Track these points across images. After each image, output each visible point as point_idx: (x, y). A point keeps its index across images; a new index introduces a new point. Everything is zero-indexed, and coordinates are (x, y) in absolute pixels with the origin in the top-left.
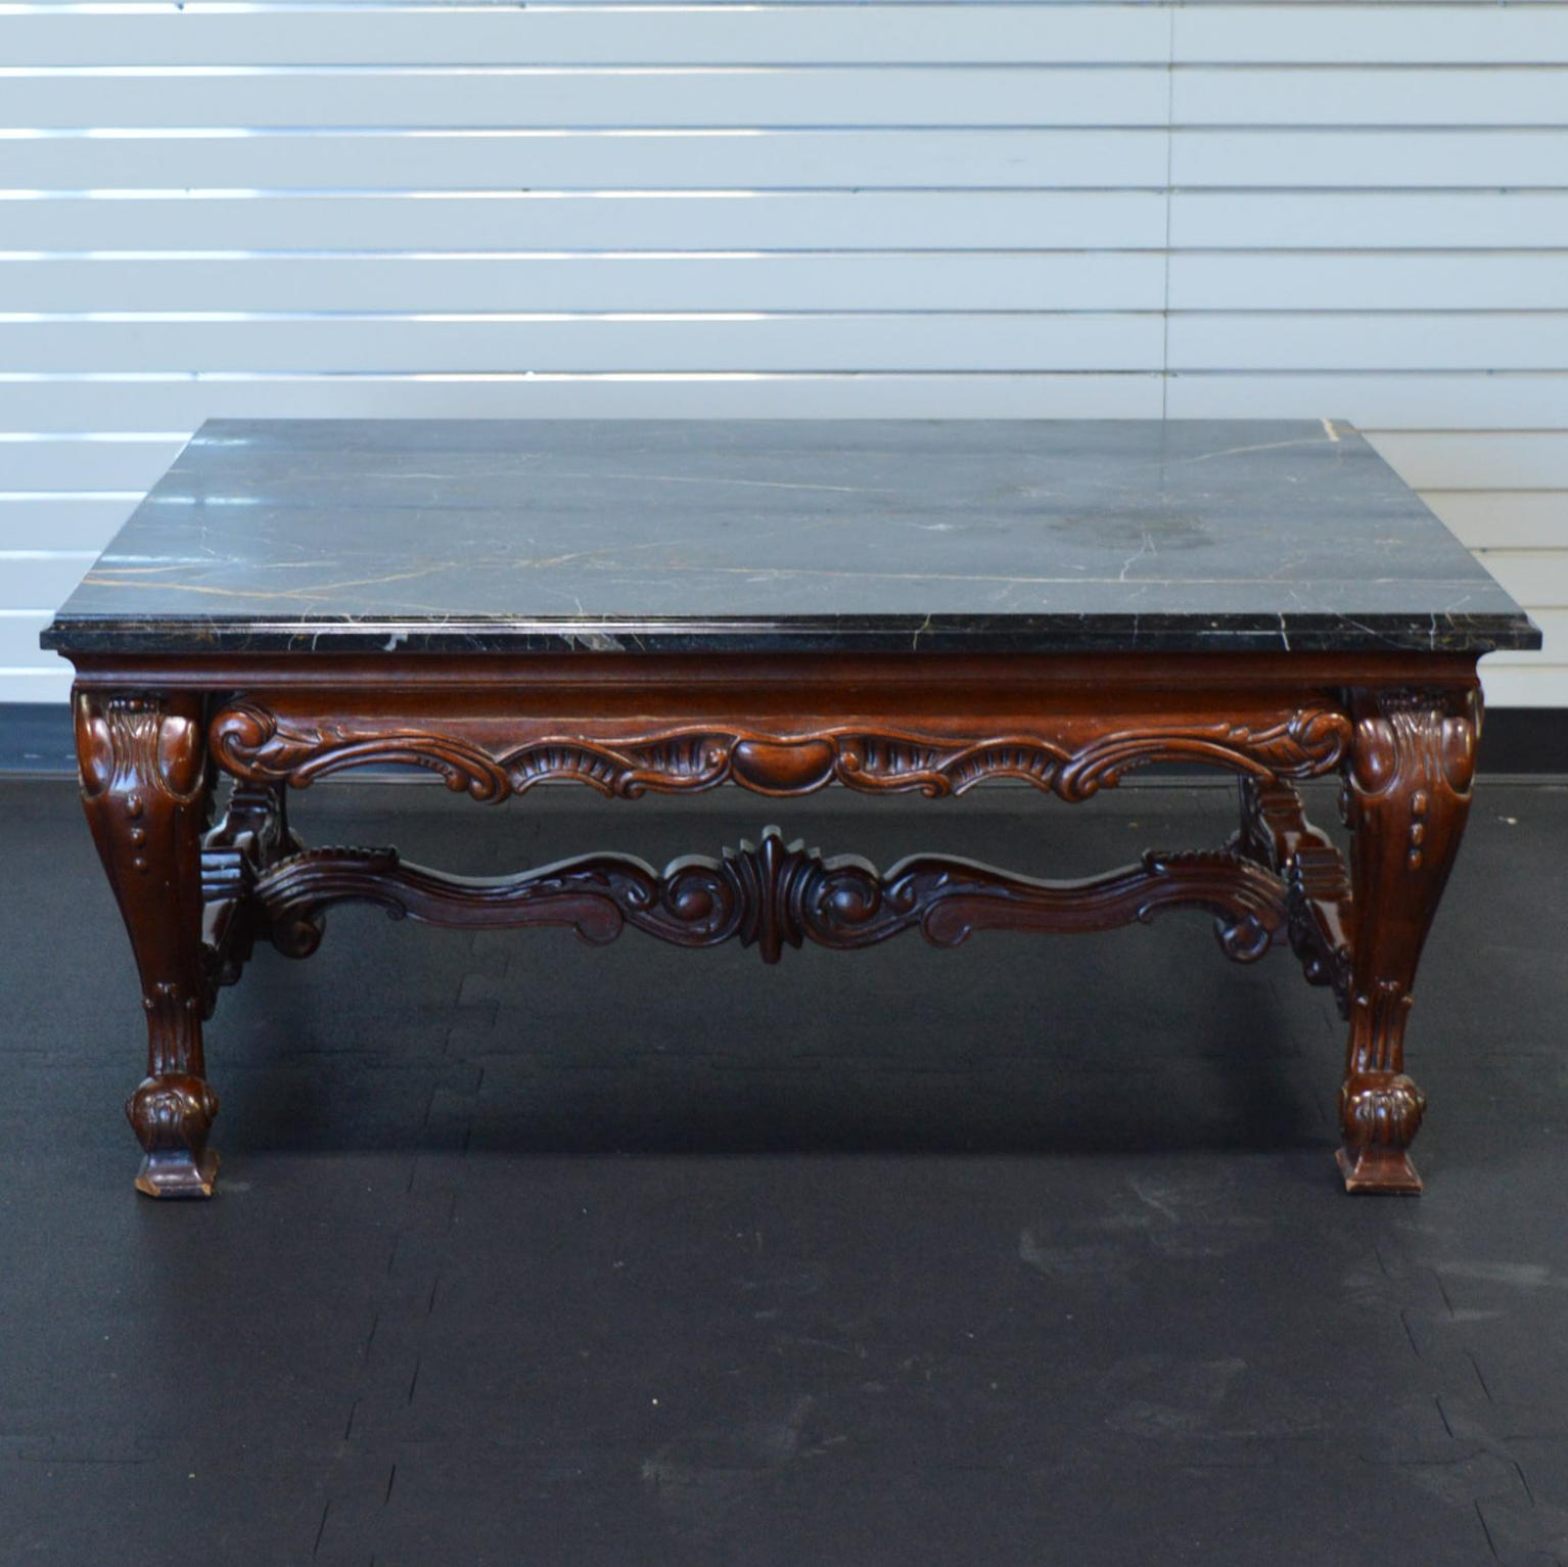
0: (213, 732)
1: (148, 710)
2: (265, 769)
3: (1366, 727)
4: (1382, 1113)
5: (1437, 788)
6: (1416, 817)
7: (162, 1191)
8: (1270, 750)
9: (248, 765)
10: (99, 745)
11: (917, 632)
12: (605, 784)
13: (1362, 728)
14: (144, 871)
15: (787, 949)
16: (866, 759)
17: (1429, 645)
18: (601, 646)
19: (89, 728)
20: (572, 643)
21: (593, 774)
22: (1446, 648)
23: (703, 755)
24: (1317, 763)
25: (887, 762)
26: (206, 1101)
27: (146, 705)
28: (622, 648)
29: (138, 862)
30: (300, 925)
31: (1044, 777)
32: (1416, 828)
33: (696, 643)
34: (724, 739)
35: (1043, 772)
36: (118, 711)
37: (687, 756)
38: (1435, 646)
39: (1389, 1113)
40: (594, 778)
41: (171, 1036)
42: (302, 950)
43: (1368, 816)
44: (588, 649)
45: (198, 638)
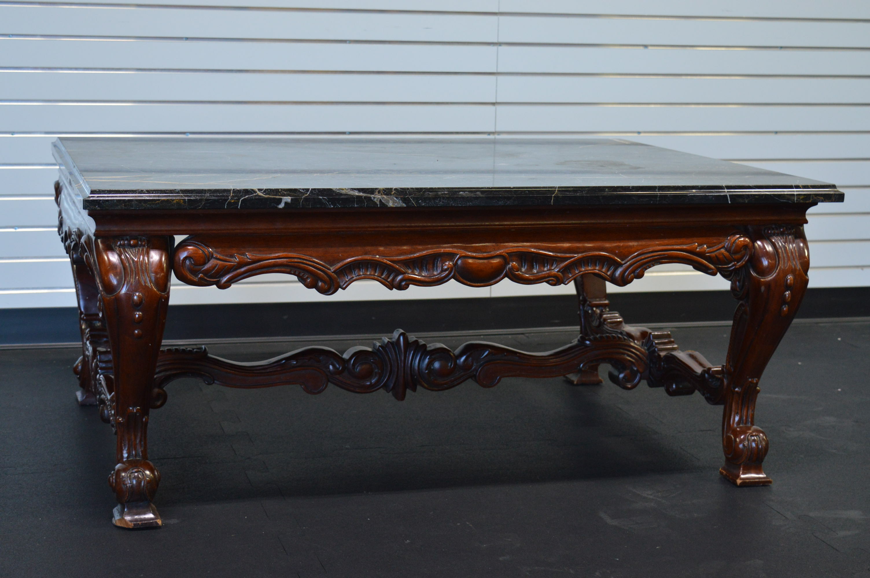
0: (177, 258)
1: (141, 245)
2: (206, 278)
3: (758, 244)
4: (754, 445)
5: (797, 273)
6: (788, 287)
7: (134, 525)
8: (716, 255)
9: (196, 276)
10: (113, 267)
11: (553, 195)
12: (388, 282)
13: (756, 245)
14: (139, 337)
15: (409, 392)
16: (522, 266)
17: (794, 200)
18: (393, 204)
19: (106, 258)
20: (378, 203)
21: (382, 277)
22: (802, 201)
23: (439, 264)
24: (738, 262)
25: (531, 267)
26: (156, 473)
27: (140, 243)
28: (404, 205)
29: (136, 332)
30: (156, 390)
31: (609, 273)
32: (787, 293)
33: (443, 202)
34: (451, 256)
35: (608, 271)
36: (123, 246)
37: (431, 266)
38: (796, 200)
39: (757, 445)
40: (383, 278)
41: (133, 437)
42: (159, 403)
43: (763, 288)
44: (387, 206)
45: (175, 202)
